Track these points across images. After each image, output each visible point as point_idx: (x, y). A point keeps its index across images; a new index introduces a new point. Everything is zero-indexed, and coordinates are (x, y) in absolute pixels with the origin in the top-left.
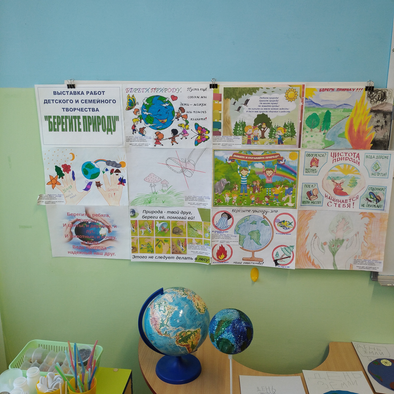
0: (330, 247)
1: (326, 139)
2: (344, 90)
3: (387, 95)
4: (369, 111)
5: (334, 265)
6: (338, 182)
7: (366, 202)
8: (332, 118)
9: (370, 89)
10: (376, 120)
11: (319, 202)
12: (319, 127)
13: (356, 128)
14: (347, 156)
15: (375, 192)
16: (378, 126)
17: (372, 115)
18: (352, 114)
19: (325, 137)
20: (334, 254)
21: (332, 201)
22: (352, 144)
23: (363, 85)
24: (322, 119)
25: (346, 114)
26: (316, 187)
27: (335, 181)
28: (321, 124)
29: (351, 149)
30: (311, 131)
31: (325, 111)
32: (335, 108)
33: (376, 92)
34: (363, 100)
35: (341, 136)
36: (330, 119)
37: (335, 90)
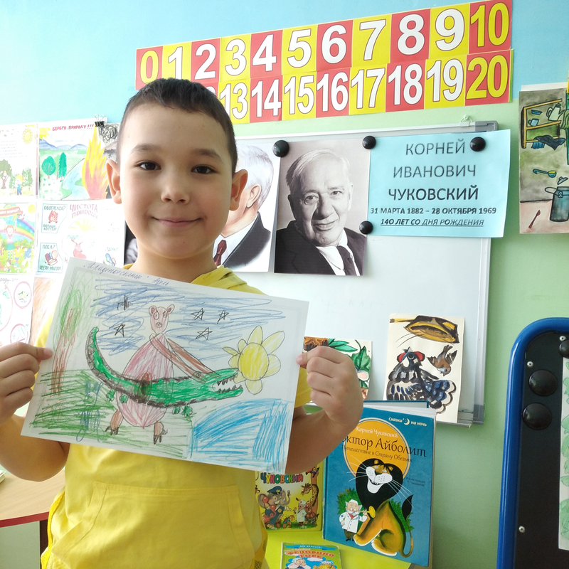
1: (64, 187)
2: (75, 127)
4: (103, 151)
6: (77, 241)
8: (68, 162)
9: (100, 124)
11: (58, 268)
12: (56, 173)
13: (92, 173)
14: (86, 209)
15: (110, 253)
17: (107, 155)
18: (86, 156)
19: (62, 185)
22: (90, 193)
23: (93, 121)
24: (57, 163)
25: (81, 156)
26: (55, 249)
27: (75, 241)
28: (57, 170)
29: (89, 200)
30: (49, 178)
31: (60, 154)
32: (69, 150)
33: (107, 128)
34: (95, 138)
35: (78, 183)
36: (65, 163)
37: (67, 127)
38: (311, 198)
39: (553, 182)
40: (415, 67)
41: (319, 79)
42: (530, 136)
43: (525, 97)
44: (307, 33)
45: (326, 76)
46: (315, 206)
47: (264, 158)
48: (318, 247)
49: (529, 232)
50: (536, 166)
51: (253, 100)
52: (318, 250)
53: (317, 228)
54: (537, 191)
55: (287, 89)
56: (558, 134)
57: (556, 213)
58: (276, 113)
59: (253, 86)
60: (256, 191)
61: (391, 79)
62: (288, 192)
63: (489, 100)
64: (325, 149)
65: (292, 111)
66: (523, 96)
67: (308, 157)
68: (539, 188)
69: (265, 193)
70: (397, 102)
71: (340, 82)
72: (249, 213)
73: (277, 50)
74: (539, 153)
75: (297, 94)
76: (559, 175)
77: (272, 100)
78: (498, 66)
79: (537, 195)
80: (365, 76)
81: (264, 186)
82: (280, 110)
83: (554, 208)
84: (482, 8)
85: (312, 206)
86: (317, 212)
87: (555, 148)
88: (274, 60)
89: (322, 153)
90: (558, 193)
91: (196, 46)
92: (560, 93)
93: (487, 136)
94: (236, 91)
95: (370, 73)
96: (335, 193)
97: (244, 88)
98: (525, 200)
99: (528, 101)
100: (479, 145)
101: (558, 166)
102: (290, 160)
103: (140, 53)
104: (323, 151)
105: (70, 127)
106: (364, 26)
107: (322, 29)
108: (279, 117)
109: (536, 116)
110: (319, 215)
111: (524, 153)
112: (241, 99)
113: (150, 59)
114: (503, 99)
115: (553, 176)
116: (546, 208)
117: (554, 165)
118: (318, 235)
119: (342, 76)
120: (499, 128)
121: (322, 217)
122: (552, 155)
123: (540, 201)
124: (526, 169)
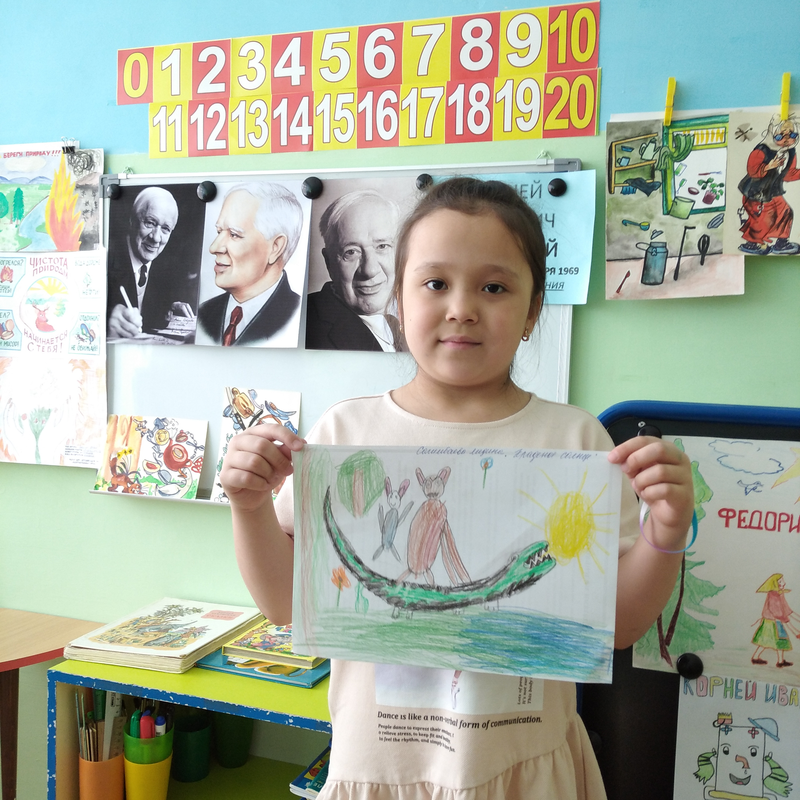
0: (31, 422)
1: (20, 235)
2: (36, 154)
3: (95, 159)
4: (74, 187)
5: (37, 456)
6: (41, 307)
7: (76, 342)
8: (25, 200)
9: (70, 150)
10: (84, 201)
11: (16, 344)
12: (9, 215)
13: (59, 216)
14: (52, 264)
15: (86, 323)
16: (87, 211)
17: (79, 192)
18: (51, 193)
19: (18, 232)
20: (37, 435)
21: (34, 341)
22: (57, 243)
23: (59, 146)
24: (11, 202)
25: (44, 193)
26: (10, 317)
27: (38, 306)
28: (11, 211)
29: (56, 251)
31: (15, 189)
32: (27, 184)
33: (79, 156)
34: (63, 169)
35: (40, 229)
36: (22, 202)
37: (24, 154)
38: (351, 252)
39: (646, 236)
40: (481, 87)
41: (361, 98)
42: (619, 179)
43: (614, 129)
44: (345, 37)
45: (370, 95)
46: (357, 264)
47: (291, 199)
48: (361, 316)
49: (616, 297)
50: (626, 217)
51: (276, 122)
52: (361, 320)
53: (359, 291)
54: (627, 248)
55: (319, 110)
56: (652, 176)
57: (648, 274)
58: (305, 141)
59: (276, 104)
60: (280, 242)
61: (451, 101)
62: (322, 244)
63: (572, 132)
64: (368, 189)
65: (326, 139)
66: (613, 128)
67: (348, 200)
68: (629, 243)
69: (292, 244)
70: (459, 131)
71: (388, 103)
72: (272, 271)
73: (306, 58)
74: (630, 200)
75: (332, 118)
76: (653, 227)
77: (300, 124)
78: (582, 90)
79: (626, 252)
80: (419, 96)
81: (291, 236)
82: (311, 137)
83: (646, 268)
84: (564, 14)
85: (353, 263)
86: (360, 270)
87: (648, 194)
88: (302, 70)
89: (366, 195)
90: (652, 249)
91: (198, 48)
92: (656, 126)
93: (568, 177)
94: (252, 111)
95: (426, 93)
96: (382, 246)
97: (263, 106)
98: (612, 258)
99: (617, 134)
100: (559, 189)
101: (651, 217)
102: (324, 203)
103: (123, 56)
104: (367, 192)
105: (29, 154)
106: (417, 31)
107: (364, 33)
108: (310, 147)
109: (627, 154)
110: (362, 275)
111: (612, 199)
112: (260, 121)
113: (136, 64)
114: (588, 131)
115: (646, 228)
116: (636, 268)
117: (647, 215)
118: (361, 300)
119: (389, 95)
120: (583, 167)
121: (366, 277)
122: (645, 203)
123: (630, 259)
124: (614, 220)
